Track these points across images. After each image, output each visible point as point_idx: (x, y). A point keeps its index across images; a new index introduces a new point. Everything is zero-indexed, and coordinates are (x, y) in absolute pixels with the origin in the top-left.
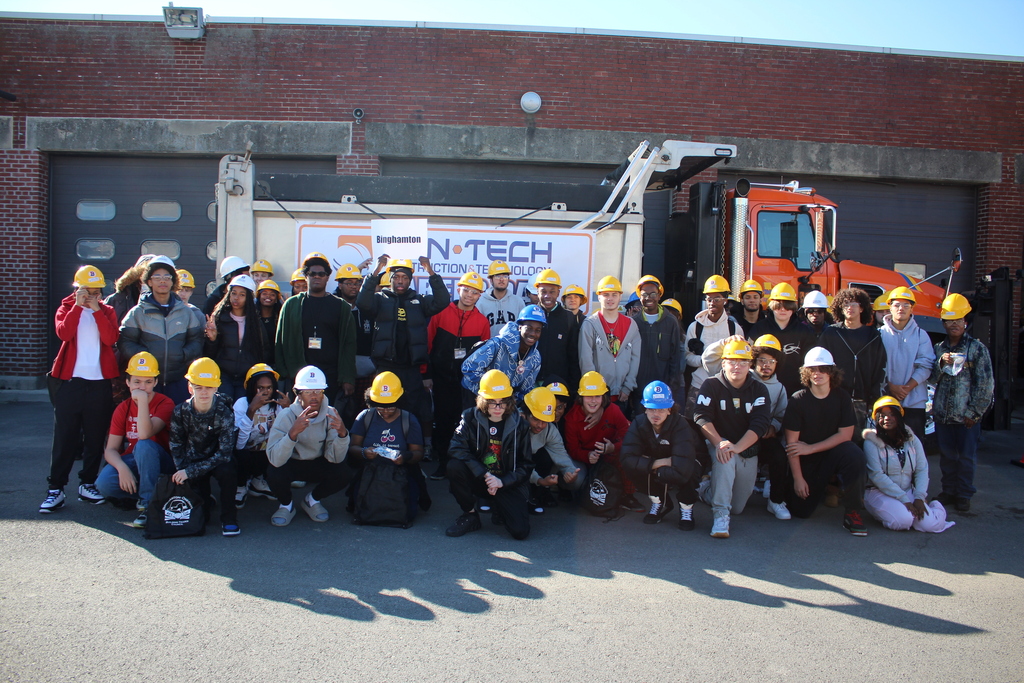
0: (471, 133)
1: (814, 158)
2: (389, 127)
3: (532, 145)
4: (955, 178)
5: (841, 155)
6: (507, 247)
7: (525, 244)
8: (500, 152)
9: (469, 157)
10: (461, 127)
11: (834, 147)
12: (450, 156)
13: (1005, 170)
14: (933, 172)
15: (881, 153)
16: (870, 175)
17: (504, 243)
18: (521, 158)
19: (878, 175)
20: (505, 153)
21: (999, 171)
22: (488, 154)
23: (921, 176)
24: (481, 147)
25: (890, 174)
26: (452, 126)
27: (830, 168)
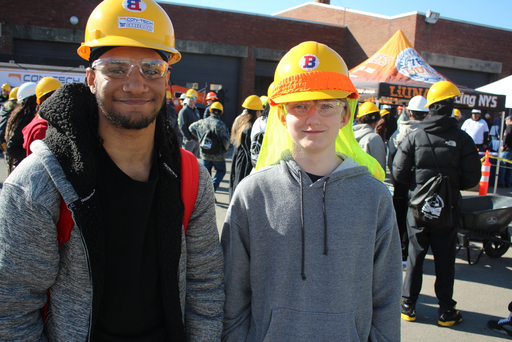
0: (51, 31)
1: (180, 46)
2: (17, 26)
3: (75, 37)
4: (231, 55)
5: (191, 45)
6: (65, 79)
7: (71, 78)
8: (62, 39)
9: (50, 40)
10: (46, 28)
11: (188, 42)
12: (42, 39)
13: (249, 53)
14: (223, 52)
15: (205, 45)
16: (201, 52)
17: (64, 78)
18: (70, 42)
19: (203, 53)
20: (64, 40)
21: (247, 53)
22: (57, 39)
23: (219, 54)
24: (54, 36)
25: (208, 53)
26: (43, 28)
27: (186, 50)
